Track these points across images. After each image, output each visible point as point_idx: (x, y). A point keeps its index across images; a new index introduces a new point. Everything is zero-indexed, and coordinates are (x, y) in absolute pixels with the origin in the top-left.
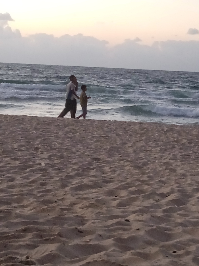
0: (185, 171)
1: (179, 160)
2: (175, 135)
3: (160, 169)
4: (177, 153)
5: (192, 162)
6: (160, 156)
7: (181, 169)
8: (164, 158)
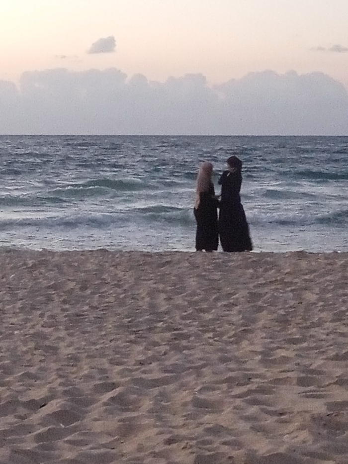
0: (76, 349)
1: (61, 327)
2: (52, 274)
3: (24, 349)
4: (57, 311)
5: (89, 329)
6: (23, 320)
7: (68, 346)
8: (32, 324)
